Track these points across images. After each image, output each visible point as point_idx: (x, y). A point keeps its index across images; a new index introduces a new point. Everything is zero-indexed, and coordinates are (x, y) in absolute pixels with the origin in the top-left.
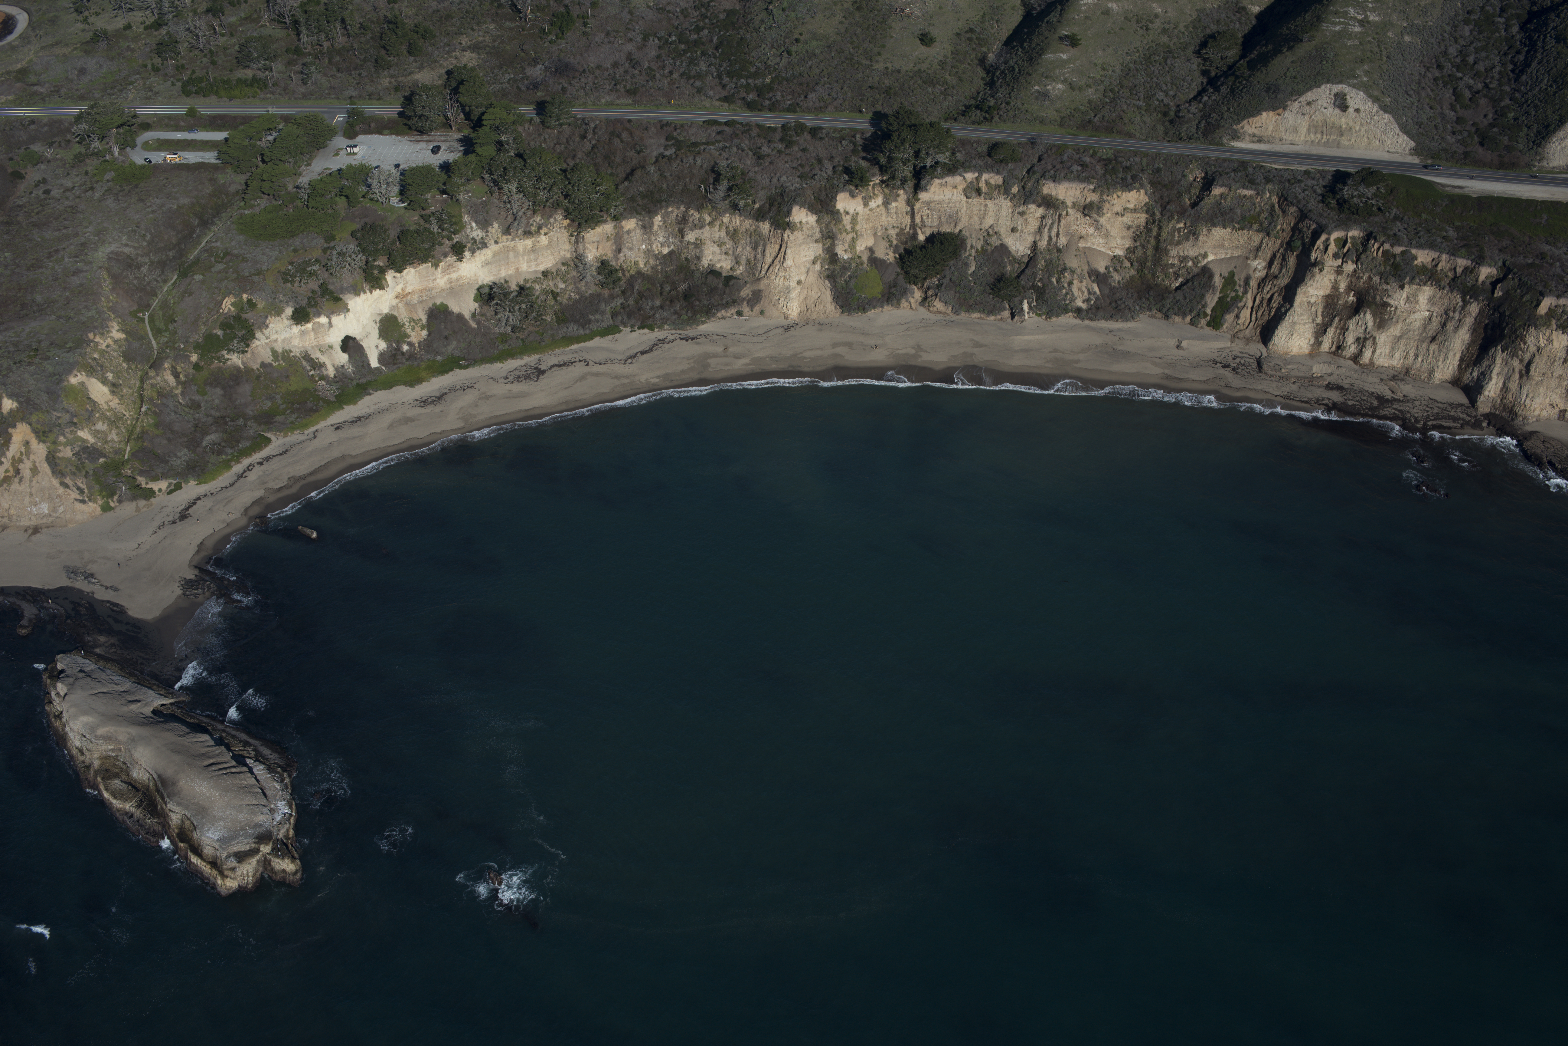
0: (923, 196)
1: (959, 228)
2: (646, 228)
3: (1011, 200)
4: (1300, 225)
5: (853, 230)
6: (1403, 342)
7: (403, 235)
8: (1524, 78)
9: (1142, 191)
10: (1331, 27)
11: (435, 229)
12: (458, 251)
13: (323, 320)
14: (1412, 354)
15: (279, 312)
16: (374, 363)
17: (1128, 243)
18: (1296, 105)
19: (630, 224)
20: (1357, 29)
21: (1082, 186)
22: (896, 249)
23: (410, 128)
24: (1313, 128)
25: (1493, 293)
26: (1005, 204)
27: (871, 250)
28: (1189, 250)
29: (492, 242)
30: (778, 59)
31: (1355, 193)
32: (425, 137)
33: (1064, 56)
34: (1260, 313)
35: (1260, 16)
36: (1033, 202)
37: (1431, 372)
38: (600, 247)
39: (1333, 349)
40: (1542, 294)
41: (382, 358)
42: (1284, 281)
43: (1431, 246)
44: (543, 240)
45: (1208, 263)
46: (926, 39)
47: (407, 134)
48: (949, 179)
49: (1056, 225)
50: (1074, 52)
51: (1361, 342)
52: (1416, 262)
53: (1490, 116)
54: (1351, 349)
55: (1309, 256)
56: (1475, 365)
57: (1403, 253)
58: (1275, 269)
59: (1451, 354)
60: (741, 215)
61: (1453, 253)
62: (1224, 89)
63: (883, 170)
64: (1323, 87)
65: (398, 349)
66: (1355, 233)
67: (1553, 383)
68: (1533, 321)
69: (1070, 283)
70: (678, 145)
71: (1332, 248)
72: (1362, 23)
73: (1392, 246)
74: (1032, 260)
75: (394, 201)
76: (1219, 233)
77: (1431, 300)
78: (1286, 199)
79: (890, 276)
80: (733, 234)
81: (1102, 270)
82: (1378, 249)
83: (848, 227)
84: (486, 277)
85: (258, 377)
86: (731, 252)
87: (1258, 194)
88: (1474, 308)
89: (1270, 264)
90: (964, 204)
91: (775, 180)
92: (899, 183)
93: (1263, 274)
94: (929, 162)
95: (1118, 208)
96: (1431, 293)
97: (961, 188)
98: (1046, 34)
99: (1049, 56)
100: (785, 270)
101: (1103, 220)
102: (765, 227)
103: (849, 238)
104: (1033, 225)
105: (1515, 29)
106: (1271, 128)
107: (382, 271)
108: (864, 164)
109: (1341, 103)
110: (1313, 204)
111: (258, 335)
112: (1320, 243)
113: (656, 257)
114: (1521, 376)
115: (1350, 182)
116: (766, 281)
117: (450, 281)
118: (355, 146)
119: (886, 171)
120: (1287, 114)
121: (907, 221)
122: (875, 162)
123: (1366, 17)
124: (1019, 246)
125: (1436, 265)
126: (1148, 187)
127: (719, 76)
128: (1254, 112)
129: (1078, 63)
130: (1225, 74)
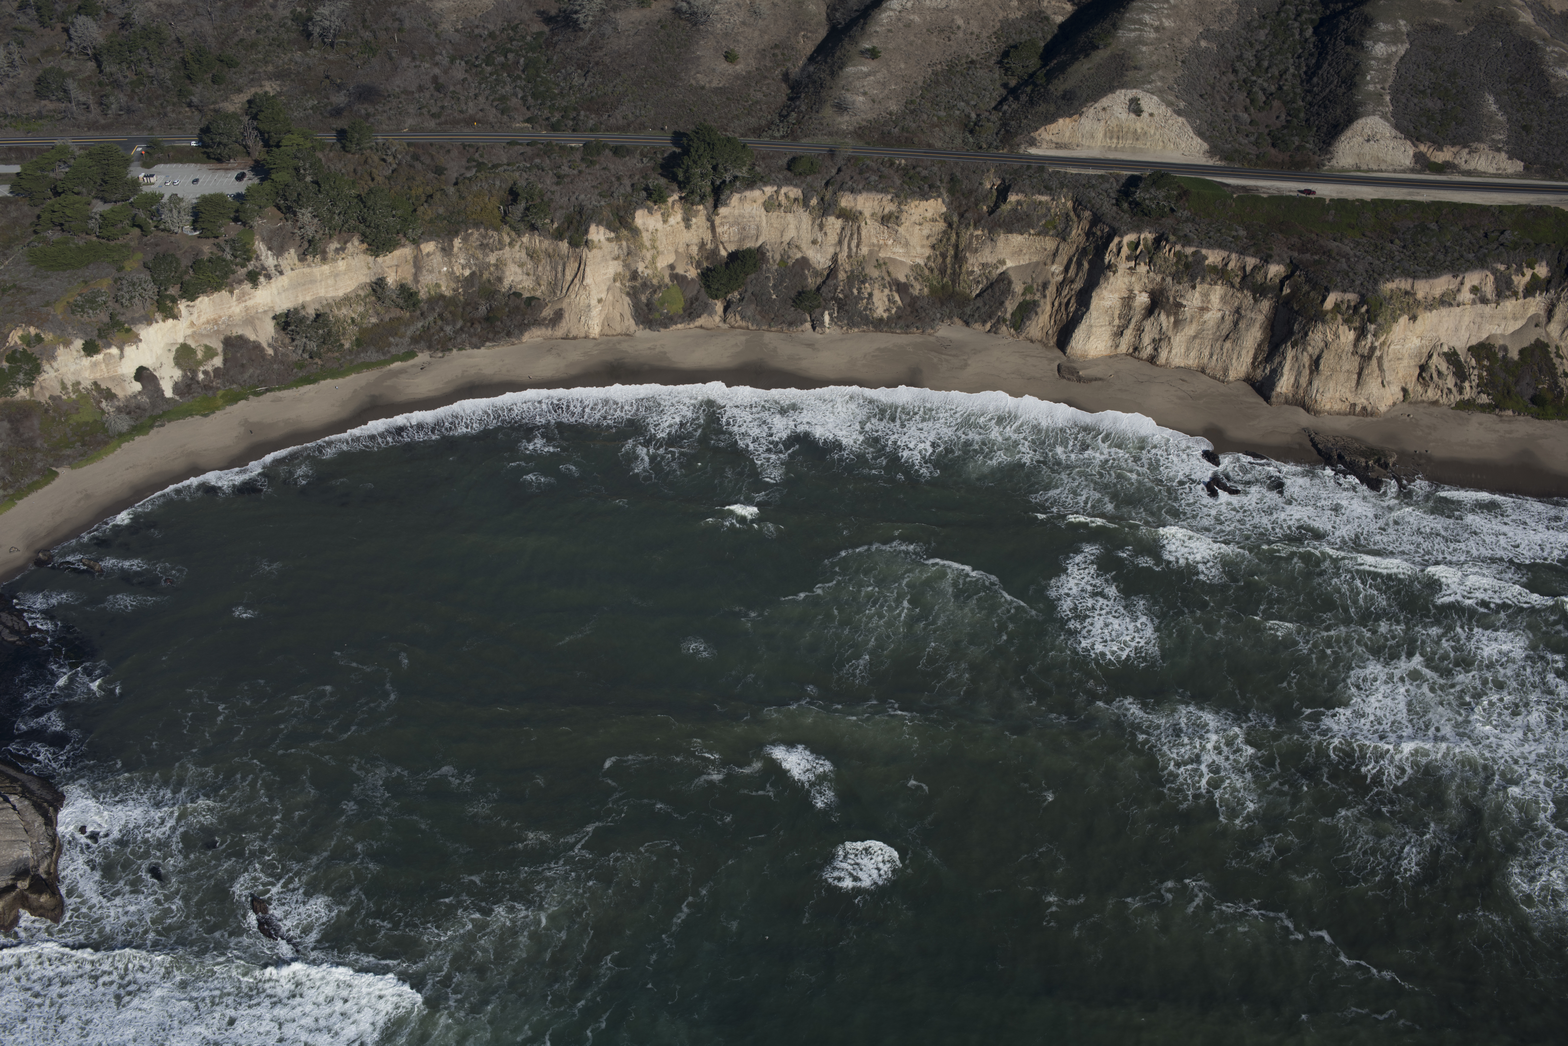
0: (723, 211)
1: (760, 243)
2: (447, 251)
3: (810, 213)
4: (1094, 230)
5: (654, 247)
6: (1198, 341)
7: (197, 265)
8: (1315, 80)
9: (940, 200)
10: (1126, 34)
11: (229, 257)
12: (253, 278)
13: (114, 351)
14: (1207, 353)
15: (67, 344)
16: (168, 393)
17: (928, 252)
18: (1092, 110)
19: (429, 247)
20: (1153, 35)
21: (880, 196)
22: (698, 265)
23: (209, 157)
24: (1110, 134)
25: (1281, 290)
26: (805, 218)
27: (672, 267)
28: (987, 256)
29: (289, 268)
30: (583, 80)
31: (1147, 196)
32: (224, 165)
33: (865, 69)
34: (1058, 317)
35: (1062, 26)
36: (833, 214)
37: (1226, 370)
38: (400, 270)
39: (1131, 350)
40: (1327, 290)
41: (176, 388)
42: (1078, 285)
43: (1221, 245)
44: (341, 265)
45: (1008, 269)
46: (730, 57)
47: (204, 163)
48: (748, 193)
49: (855, 236)
50: (873, 64)
51: (1157, 343)
52: (1207, 262)
53: (1283, 117)
54: (1148, 351)
55: (1103, 259)
56: (1267, 362)
57: (1194, 254)
58: (1072, 272)
59: (1244, 352)
60: (540, 235)
61: (1242, 252)
62: (1024, 98)
63: (682, 186)
64: (1118, 92)
65: (194, 378)
66: (1148, 236)
67: (1342, 377)
68: (1320, 317)
69: (871, 295)
70: (480, 166)
71: (1125, 251)
72: (1157, 29)
73: (1183, 246)
74: (832, 271)
75: (187, 228)
76: (1017, 239)
77: (1223, 299)
78: (1080, 204)
79: (692, 292)
80: (532, 254)
81: (903, 279)
82: (1170, 250)
83: (648, 244)
84: (284, 304)
85: (47, 411)
86: (532, 272)
87: (1053, 199)
88: (1266, 305)
89: (1067, 269)
90: (764, 218)
91: (573, 199)
92: (698, 199)
93: (1060, 278)
94: (728, 177)
95: (916, 218)
96: (1222, 292)
97: (760, 201)
98: (848, 47)
99: (850, 70)
100: (585, 288)
101: (901, 230)
102: (564, 246)
103: (649, 255)
104: (833, 238)
105: (1309, 32)
106: (1067, 134)
107: (174, 300)
108: (663, 181)
109: (1135, 108)
110: (1107, 207)
111: (46, 367)
112: (1113, 246)
113: (457, 279)
114: (1311, 373)
115: (1142, 185)
116: (567, 300)
117: (247, 309)
118: (152, 176)
119: (685, 187)
120: (1083, 120)
121: (708, 236)
122: (673, 178)
123: (1161, 22)
124: (820, 259)
125: (1226, 265)
126: (945, 196)
127: (524, 99)
128: (1051, 119)
129: (879, 76)
130: (1026, 83)
